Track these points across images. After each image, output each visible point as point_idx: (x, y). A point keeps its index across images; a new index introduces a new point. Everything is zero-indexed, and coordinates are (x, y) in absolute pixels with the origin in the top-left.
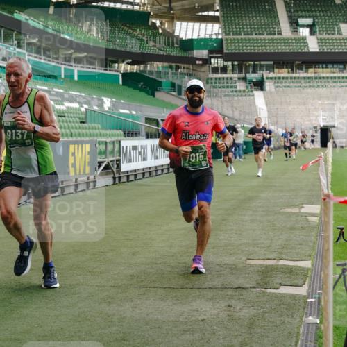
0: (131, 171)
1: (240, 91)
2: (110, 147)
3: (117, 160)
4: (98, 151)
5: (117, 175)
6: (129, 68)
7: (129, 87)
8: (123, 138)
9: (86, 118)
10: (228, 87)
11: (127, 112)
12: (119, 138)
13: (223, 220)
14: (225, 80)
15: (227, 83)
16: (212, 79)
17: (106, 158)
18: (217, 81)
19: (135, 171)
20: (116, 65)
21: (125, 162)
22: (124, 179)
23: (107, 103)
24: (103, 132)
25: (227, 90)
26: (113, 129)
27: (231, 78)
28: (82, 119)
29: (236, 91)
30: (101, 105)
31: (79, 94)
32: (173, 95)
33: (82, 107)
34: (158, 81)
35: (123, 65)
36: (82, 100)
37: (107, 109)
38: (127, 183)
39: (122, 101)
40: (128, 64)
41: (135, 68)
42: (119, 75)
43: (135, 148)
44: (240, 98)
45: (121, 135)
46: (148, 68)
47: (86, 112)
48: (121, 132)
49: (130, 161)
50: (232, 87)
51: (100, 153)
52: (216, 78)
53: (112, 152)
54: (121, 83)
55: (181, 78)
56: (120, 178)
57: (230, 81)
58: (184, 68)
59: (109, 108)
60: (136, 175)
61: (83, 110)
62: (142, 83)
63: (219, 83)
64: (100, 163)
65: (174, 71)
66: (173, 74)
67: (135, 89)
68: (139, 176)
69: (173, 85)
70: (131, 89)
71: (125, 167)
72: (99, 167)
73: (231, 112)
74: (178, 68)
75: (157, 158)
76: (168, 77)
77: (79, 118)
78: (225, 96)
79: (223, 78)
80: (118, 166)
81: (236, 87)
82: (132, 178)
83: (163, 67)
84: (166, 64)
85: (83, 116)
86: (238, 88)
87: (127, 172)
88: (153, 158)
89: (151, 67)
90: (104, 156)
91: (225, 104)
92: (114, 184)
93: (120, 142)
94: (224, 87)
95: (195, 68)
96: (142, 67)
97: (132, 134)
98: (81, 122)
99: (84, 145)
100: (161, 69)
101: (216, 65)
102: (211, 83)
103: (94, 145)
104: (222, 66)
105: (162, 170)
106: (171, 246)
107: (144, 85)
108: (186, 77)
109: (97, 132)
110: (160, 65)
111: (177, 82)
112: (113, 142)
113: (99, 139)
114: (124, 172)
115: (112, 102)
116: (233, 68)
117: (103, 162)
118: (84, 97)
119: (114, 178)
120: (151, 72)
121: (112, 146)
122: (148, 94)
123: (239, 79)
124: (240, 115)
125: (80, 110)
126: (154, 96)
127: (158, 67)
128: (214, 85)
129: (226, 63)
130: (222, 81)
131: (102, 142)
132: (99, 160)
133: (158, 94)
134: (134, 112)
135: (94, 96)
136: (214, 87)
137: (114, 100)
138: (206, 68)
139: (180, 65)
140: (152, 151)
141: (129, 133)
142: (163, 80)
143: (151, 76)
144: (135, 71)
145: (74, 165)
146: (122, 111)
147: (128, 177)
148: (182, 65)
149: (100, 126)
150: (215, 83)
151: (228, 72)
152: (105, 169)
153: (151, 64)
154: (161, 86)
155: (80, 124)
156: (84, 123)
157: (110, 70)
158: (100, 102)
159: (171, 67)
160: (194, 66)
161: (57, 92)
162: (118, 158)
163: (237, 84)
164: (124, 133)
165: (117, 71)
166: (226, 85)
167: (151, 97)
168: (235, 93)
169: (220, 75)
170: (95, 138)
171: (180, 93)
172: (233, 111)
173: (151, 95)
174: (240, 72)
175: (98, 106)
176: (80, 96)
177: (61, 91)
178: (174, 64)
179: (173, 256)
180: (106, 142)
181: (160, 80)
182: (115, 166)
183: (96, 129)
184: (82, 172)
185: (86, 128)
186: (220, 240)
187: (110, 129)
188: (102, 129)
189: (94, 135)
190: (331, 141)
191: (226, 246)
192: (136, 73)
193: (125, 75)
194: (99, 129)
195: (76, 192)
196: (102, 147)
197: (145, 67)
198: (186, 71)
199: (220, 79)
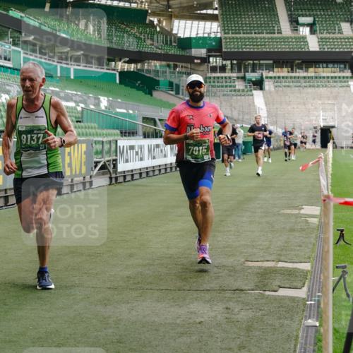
0: (128, 171)
1: (239, 91)
2: (106, 147)
3: (114, 160)
4: (94, 151)
5: (113, 176)
6: (126, 67)
7: (126, 85)
8: (120, 137)
9: (82, 117)
10: (226, 86)
11: (124, 111)
12: (116, 138)
13: (222, 221)
14: (224, 80)
15: (226, 82)
16: (210, 78)
17: (102, 157)
18: (216, 80)
19: (132, 171)
20: (113, 63)
21: (121, 163)
22: (121, 179)
23: (104, 102)
24: (99, 131)
25: (226, 89)
26: (110, 128)
27: (230, 78)
28: (79, 118)
29: (235, 91)
30: (98, 104)
31: (75, 93)
32: (171, 95)
33: (79, 106)
34: (156, 80)
35: (120, 63)
36: (78, 99)
37: (103, 108)
38: (124, 183)
39: (119, 100)
40: (125, 62)
41: (132, 67)
42: (115, 74)
43: (132, 148)
44: (239, 97)
45: (118, 135)
46: (146, 67)
47: (82, 111)
48: (118, 132)
49: (127, 161)
50: (230, 86)
51: (97, 153)
52: (214, 78)
53: (109, 152)
54: (118, 81)
55: (178, 77)
56: (116, 178)
57: (229, 81)
58: (182, 67)
59: (106, 107)
60: (132, 175)
61: (79, 109)
62: (139, 82)
63: (218, 82)
64: (97, 163)
65: (172, 70)
66: (170, 72)
67: (131, 87)
68: (136, 177)
69: (171, 84)
70: (128, 88)
71: (122, 167)
72: (95, 167)
73: (230, 112)
74: (176, 66)
75: (154, 158)
76: (166, 76)
77: (76, 118)
78: (224, 95)
79: (222, 78)
80: (115, 166)
81: (235, 87)
82: (128, 178)
83: (160, 66)
84: (164, 63)
85: (80, 115)
86: (237, 87)
87: (124, 172)
88: (150, 159)
89: (148, 66)
90: (100, 156)
91: (224, 103)
92: (110, 184)
93: (117, 141)
94: (222, 87)
95: (192, 67)
96: (139, 66)
97: (129, 133)
98: (77, 122)
99: (80, 145)
100: (158, 68)
101: (214, 64)
102: (210, 82)
103: (90, 144)
104: (221, 65)
105: (160, 170)
106: (168, 248)
107: (141, 84)
108: (184, 76)
109: (93, 131)
110: (158, 63)
111: (175, 81)
112: (110, 142)
113: (96, 139)
114: (121, 172)
115: (108, 101)
116: (232, 66)
117: (99, 162)
118: (80, 96)
119: (111, 178)
120: (148, 71)
121: (109, 146)
122: (146, 94)
123: (238, 78)
124: (239, 114)
125: (77, 109)
126: (152, 95)
127: (156, 66)
128: (212, 84)
129: (224, 62)
130: (220, 80)
131: (99, 142)
132: (95, 160)
133: (155, 94)
134: (131, 112)
135: (91, 95)
136: (213, 86)
137: (111, 99)
138: (204, 67)
139: (178, 63)
140: (150, 151)
141: (125, 133)
142: (161, 79)
143: (148, 75)
144: (132, 70)
145: (70, 165)
146: (118, 110)
147: (125, 177)
148: (180, 64)
149: (96, 125)
150: (214, 82)
151: (227, 71)
152: (101, 169)
153: (148, 63)
154: (159, 85)
155: (76, 123)
156: (80, 122)
157: (107, 69)
158: (97, 101)
159: (169, 66)
160: (192, 65)
161: (53, 91)
162: (114, 158)
163: (236, 83)
164: (121, 133)
165: (114, 70)
166: (224, 84)
167: (149, 96)
168: (233, 93)
169: (218, 75)
170: (91, 138)
171: (178, 93)
172: (232, 111)
173: (149, 94)
174: (239, 71)
175: (94, 105)
176: (76, 95)
177: (58, 90)
178: (172, 63)
179: (170, 257)
180: (103, 142)
181: (157, 78)
182: (112, 166)
183: (92, 128)
184: (78, 173)
185: (82, 128)
186: (218, 241)
187: (107, 128)
188: (98, 128)
189: (90, 135)
190: (331, 141)
191: (224, 247)
192: (133, 71)
193: (122, 74)
194: (95, 128)
195: (72, 192)
196: (99, 147)
197: (143, 66)
198: (184, 70)
199: (218, 78)
